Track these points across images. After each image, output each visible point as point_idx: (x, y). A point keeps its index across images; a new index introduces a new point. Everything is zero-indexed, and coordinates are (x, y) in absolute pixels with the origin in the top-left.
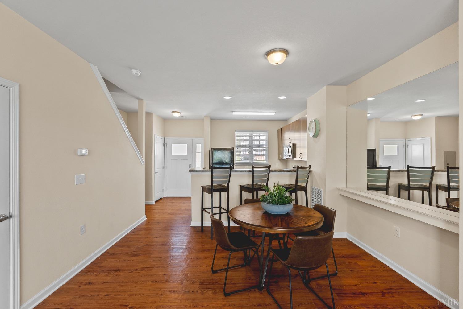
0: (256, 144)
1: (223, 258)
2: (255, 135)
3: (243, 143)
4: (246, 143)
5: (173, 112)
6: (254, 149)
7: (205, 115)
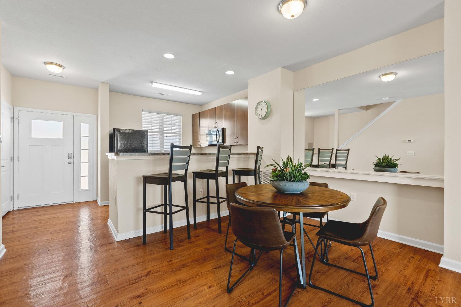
0: (167, 129)
1: (215, 268)
2: (168, 118)
3: (151, 126)
4: (156, 128)
5: (46, 63)
6: (165, 134)
7: (102, 81)
